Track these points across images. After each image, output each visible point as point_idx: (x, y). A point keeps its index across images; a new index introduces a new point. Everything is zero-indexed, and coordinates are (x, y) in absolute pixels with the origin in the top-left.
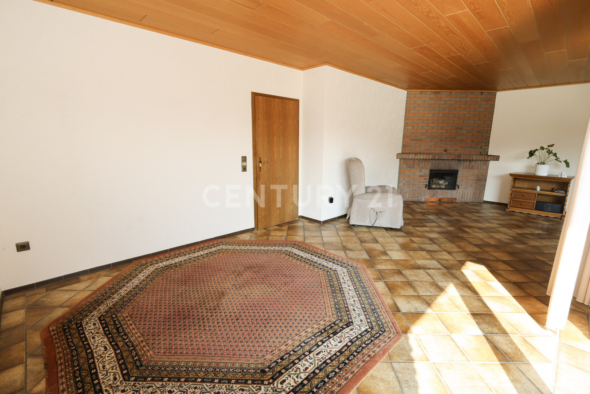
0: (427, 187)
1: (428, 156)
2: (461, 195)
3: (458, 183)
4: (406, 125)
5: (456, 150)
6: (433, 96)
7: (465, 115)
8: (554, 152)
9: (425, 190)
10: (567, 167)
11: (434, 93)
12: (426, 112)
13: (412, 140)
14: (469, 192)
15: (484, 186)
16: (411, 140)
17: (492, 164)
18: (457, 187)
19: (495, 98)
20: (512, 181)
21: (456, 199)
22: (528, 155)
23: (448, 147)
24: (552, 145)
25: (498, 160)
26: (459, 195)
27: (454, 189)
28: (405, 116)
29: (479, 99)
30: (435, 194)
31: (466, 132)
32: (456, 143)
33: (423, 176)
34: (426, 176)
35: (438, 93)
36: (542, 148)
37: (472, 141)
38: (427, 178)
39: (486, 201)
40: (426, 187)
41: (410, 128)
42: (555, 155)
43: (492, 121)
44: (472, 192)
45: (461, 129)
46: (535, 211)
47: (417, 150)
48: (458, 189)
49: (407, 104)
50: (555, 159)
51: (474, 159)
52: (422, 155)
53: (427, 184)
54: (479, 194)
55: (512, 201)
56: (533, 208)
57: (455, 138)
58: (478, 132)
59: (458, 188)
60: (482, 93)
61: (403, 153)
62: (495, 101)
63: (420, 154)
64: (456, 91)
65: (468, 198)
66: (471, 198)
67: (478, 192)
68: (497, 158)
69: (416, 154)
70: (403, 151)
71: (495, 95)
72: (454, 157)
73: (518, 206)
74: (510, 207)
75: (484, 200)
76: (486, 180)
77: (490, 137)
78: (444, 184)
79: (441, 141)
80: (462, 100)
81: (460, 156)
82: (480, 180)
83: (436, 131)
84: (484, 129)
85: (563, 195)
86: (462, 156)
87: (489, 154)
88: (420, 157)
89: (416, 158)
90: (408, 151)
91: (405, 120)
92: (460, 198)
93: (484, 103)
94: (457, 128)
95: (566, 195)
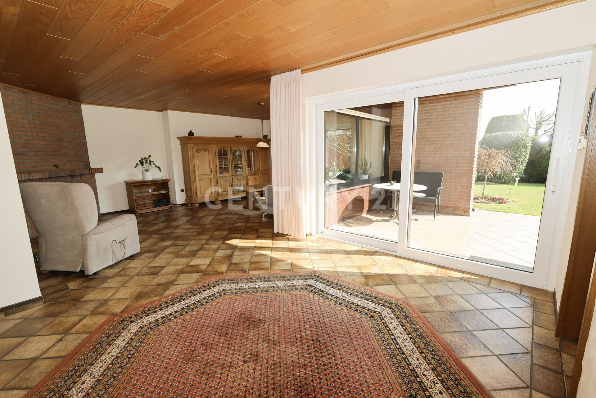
6: (22, 96)
7: (61, 124)
23: (58, 162)
24: (151, 156)
25: (103, 172)
29: (69, 109)
31: (67, 144)
32: (62, 157)
35: (26, 93)
37: (75, 155)
52: (37, 174)
57: (59, 151)
58: (77, 144)
60: (69, 103)
62: (82, 114)
64: (46, 95)
71: (81, 108)
73: (143, 208)
79: (46, 154)
80: (54, 107)
83: (38, 142)
84: (81, 141)
87: (91, 167)
88: (35, 176)
93: (74, 114)
94: (58, 140)
95: (169, 191)
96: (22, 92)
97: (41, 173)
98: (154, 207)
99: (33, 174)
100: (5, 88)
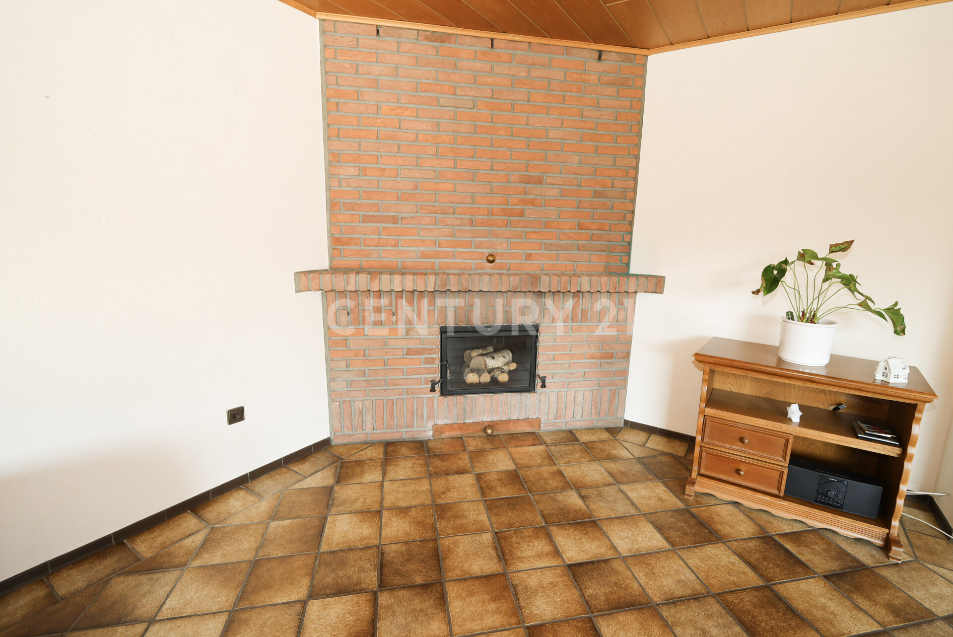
0: (438, 388)
1: (419, 280)
2: (554, 408)
3: (540, 371)
4: (334, 159)
5: (529, 256)
6: (427, 49)
7: (547, 130)
8: (845, 270)
9: (432, 399)
10: (896, 332)
11: (427, 39)
12: (407, 113)
13: (366, 219)
14: (580, 396)
15: (624, 373)
16: (364, 221)
17: (644, 301)
18: (538, 382)
19: (643, 77)
20: (704, 380)
21: (538, 421)
22: (757, 282)
23: (501, 247)
24: (845, 246)
25: (661, 292)
26: (549, 409)
27: (531, 388)
28: (327, 126)
29: (594, 77)
30: (468, 410)
31: (554, 192)
32: (527, 233)
33: (418, 352)
34: (430, 351)
35: (443, 39)
36: (806, 256)
37: (581, 227)
38: (434, 359)
39: (631, 422)
40: (433, 390)
41: (353, 171)
42: (849, 282)
43: (637, 157)
44: (588, 395)
45: (540, 181)
46: (785, 503)
47: (389, 257)
48: (544, 390)
49: (325, 73)
50: (860, 305)
51: (586, 287)
52: (397, 278)
53: (437, 376)
54: (611, 401)
55: (704, 454)
56: (779, 489)
57: (521, 214)
58: (597, 194)
59: (543, 386)
60: (600, 53)
61: (334, 270)
62: (643, 88)
63: (392, 271)
64: (510, 37)
65: (578, 417)
66: (586, 417)
67: (606, 396)
68: (656, 284)
69: (373, 272)
70: (334, 263)
71: (644, 66)
72: (514, 282)
73: (725, 477)
74: (700, 479)
75: (626, 418)
76: (627, 356)
77: (633, 212)
78: (506, 368)
79: (472, 223)
80: (536, 73)
81: (535, 279)
82: (611, 356)
83: (450, 186)
84: (615, 184)
85: (893, 451)
86: (545, 279)
87: (633, 270)
88: (391, 282)
89: (375, 287)
90: (353, 262)
91: (328, 139)
92: (552, 416)
93: (611, 90)
94: (525, 180)
95: (904, 455)
96: (432, 37)
97: (411, 277)
98: (785, 498)
99: (385, 278)
100: (378, 32)
